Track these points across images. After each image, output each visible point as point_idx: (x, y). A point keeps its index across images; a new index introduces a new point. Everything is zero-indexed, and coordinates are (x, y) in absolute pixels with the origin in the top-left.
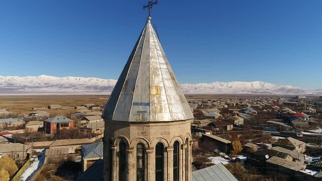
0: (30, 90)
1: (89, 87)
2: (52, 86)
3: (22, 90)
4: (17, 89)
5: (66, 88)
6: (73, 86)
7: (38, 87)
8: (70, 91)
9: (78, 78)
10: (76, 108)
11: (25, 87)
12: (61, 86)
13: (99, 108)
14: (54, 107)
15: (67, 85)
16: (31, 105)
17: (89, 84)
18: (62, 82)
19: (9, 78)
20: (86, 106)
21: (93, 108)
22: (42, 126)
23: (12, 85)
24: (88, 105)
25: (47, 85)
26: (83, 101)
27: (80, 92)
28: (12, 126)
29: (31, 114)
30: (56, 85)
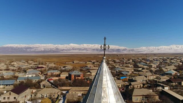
0: (66, 51)
1: (94, 50)
2: (76, 49)
3: (62, 52)
4: (59, 51)
5: (82, 50)
6: (86, 49)
7: (69, 50)
8: (84, 52)
9: (88, 45)
10: (86, 63)
11: (63, 50)
12: (80, 49)
13: (98, 63)
14: (75, 62)
15: (83, 49)
16: (65, 60)
17: (94, 48)
18: (80, 47)
19: (56, 45)
20: (91, 62)
21: (95, 63)
22: (68, 76)
23: (58, 49)
24: (93, 61)
25: (74, 49)
26: (90, 58)
27: (89, 52)
28: (54, 74)
29: (64, 67)
30: (78, 49)
